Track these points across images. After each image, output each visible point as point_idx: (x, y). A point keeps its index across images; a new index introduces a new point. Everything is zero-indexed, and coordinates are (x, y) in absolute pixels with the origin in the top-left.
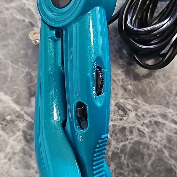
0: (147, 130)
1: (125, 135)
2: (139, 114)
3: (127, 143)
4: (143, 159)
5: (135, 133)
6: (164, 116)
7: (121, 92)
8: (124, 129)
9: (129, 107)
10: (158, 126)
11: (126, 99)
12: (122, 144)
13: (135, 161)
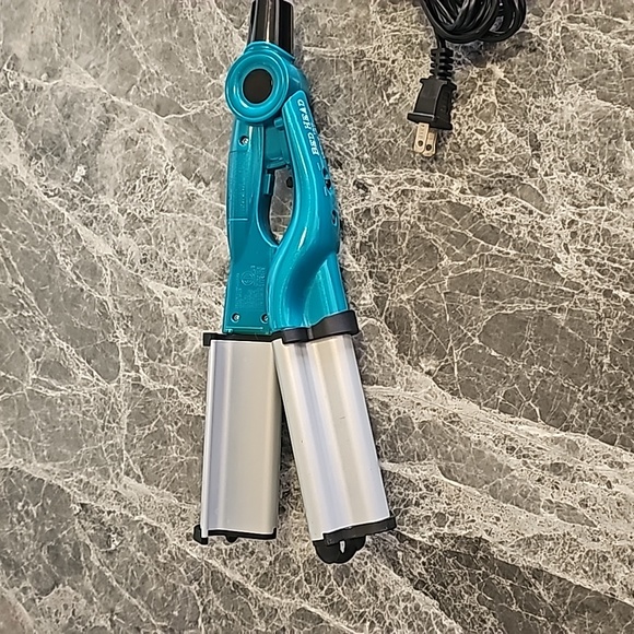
0: (395, 205)
1: (371, 218)
2: (383, 187)
3: (374, 227)
4: (396, 242)
5: (382, 211)
6: (412, 180)
7: (357, 165)
8: (368, 210)
9: (369, 182)
10: (407, 196)
11: (365, 173)
12: (369, 230)
13: (387, 247)
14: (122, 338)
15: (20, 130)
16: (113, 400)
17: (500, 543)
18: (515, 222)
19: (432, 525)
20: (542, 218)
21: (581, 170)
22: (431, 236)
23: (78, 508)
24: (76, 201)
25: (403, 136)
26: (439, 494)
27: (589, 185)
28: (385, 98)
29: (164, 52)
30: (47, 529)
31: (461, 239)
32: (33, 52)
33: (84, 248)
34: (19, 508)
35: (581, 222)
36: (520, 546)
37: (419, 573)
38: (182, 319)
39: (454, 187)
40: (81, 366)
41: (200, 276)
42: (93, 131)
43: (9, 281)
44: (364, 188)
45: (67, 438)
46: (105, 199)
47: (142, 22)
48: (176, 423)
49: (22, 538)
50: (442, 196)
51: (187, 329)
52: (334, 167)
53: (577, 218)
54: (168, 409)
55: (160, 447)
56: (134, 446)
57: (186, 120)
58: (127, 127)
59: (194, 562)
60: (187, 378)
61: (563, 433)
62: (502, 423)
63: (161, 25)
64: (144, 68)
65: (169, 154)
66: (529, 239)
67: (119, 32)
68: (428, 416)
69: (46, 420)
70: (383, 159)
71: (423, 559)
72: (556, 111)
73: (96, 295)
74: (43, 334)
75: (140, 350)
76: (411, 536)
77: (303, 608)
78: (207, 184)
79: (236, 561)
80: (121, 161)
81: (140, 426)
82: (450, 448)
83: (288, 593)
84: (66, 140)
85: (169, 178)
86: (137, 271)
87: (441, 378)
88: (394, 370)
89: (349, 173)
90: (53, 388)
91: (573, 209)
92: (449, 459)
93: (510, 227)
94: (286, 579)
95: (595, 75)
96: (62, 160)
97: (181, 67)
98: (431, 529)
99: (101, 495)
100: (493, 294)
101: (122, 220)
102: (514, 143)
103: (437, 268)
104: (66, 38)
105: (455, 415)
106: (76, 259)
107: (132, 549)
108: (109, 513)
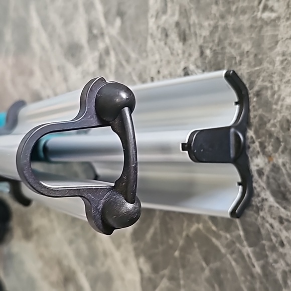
18: (281, 250)
25: (249, 65)
28: (261, 6)
66: (279, 276)
89: (186, 55)
93: (273, 249)
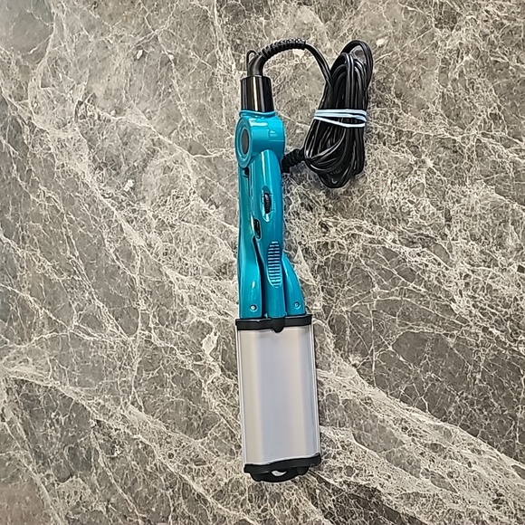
0: (345, 242)
1: (328, 249)
2: (339, 229)
3: (329, 256)
4: (343, 269)
5: (336, 246)
6: (359, 228)
7: (324, 211)
8: (327, 243)
9: (330, 224)
10: (355, 238)
11: (328, 217)
12: (325, 257)
13: (337, 271)
14: (142, 306)
15: (90, 148)
16: (130, 349)
17: (389, 494)
18: (428, 269)
19: (343, 474)
20: (447, 269)
21: (477, 240)
22: (368, 269)
23: (95, 423)
24: (124, 204)
26: (351, 452)
27: (482, 252)
29: (199, 110)
30: (70, 435)
31: (389, 275)
32: (107, 95)
33: (124, 238)
34: (52, 417)
35: (473, 276)
36: (402, 498)
37: (330, 507)
38: (186, 299)
39: (388, 238)
40: (111, 322)
41: (203, 271)
42: (142, 156)
43: (69, 253)
44: (326, 228)
45: (94, 372)
46: (144, 206)
47: (187, 86)
48: (172, 373)
49: (52, 439)
50: (379, 242)
51: (189, 307)
52: (307, 209)
53: (470, 273)
54: (168, 361)
55: (159, 388)
56: (140, 385)
57: (209, 160)
58: (166, 158)
59: (171, 475)
60: (184, 342)
61: (442, 423)
62: (401, 410)
63: (200, 90)
64: (184, 119)
65: (194, 182)
67: (170, 90)
68: (350, 396)
69: (81, 357)
70: (341, 210)
71: (334, 498)
72: (465, 196)
73: (128, 273)
74: (87, 295)
75: (154, 316)
76: (327, 480)
77: (245, 520)
78: (217, 207)
79: (201, 479)
80: (159, 181)
81: (146, 371)
82: (362, 421)
83: (235, 507)
84: (122, 160)
85: (191, 199)
86: (159, 260)
87: (363, 370)
88: (330, 359)
89: (317, 215)
90: (89, 334)
91: (469, 266)
92: (361, 429)
94: (235, 497)
95: (495, 176)
96: (118, 174)
97: (210, 123)
98: (341, 477)
99: (112, 416)
100: (406, 317)
101: (154, 223)
102: (433, 213)
103: (370, 292)
104: (132, 88)
105: (369, 399)
106: (117, 245)
107: (129, 458)
108: (116, 430)
